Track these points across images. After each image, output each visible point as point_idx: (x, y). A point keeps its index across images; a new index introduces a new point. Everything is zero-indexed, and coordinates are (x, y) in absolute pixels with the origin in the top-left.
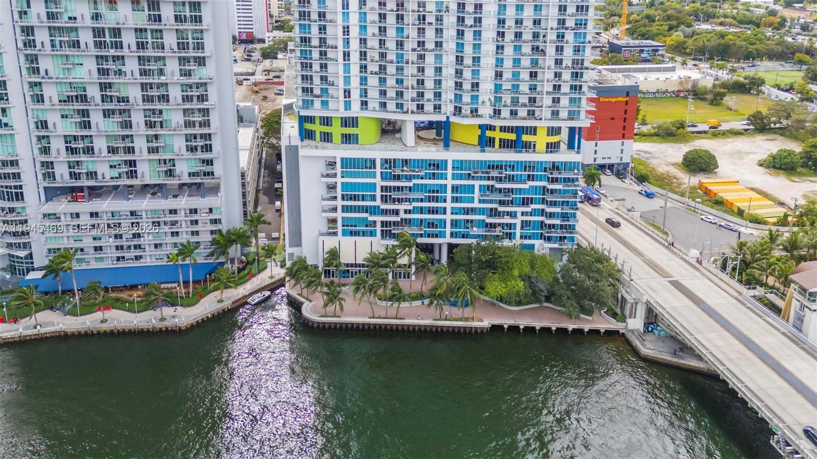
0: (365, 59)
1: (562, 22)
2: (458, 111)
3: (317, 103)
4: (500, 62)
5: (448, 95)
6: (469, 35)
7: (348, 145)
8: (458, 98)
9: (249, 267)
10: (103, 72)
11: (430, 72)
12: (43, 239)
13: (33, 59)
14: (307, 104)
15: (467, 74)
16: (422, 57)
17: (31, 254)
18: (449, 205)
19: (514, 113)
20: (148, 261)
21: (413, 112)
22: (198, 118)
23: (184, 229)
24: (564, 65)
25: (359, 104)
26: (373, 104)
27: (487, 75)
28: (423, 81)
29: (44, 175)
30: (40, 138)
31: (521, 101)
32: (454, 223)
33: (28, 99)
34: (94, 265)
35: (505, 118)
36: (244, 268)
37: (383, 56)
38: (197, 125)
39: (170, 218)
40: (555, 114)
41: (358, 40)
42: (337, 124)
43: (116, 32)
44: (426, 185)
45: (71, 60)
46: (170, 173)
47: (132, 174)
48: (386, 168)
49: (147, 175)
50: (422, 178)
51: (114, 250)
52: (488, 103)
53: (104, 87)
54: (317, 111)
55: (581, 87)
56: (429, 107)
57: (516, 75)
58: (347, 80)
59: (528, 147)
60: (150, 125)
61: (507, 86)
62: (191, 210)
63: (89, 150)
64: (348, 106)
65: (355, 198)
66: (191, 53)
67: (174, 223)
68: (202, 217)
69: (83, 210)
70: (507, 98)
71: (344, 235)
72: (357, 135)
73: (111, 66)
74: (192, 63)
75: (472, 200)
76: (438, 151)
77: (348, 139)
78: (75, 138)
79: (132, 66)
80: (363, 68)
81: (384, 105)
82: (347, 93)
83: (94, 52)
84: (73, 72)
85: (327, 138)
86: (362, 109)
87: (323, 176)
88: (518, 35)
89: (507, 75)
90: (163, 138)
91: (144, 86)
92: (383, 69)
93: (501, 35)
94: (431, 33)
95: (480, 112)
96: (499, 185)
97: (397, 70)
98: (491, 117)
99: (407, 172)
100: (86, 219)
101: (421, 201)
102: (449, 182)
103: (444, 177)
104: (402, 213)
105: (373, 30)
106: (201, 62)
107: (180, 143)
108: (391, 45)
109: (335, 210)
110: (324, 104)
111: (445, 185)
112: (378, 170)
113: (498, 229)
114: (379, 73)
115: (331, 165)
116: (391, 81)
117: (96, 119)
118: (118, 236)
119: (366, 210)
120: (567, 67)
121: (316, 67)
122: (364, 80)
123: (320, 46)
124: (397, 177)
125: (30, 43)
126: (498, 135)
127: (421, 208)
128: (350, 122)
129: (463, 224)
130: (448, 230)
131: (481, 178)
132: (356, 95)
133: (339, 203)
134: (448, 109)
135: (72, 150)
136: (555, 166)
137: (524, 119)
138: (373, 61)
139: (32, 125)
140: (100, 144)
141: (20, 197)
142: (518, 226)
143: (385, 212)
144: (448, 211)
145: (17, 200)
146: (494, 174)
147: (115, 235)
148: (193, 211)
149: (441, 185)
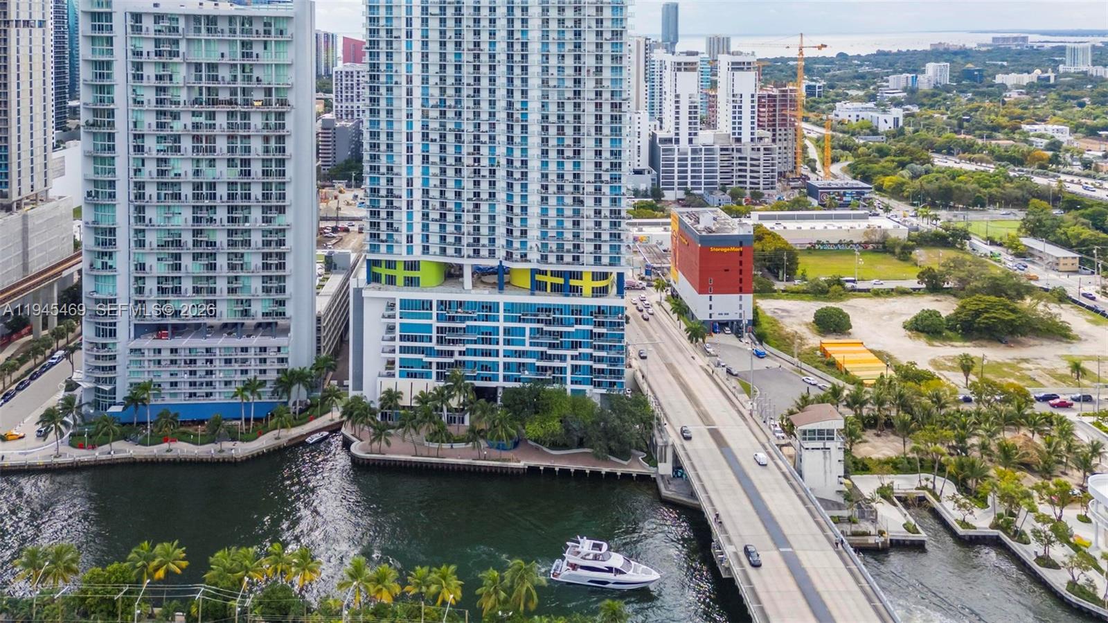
0: (427, 208)
1: (598, 177)
2: (509, 256)
3: (383, 248)
4: (544, 212)
5: (501, 241)
6: (517, 188)
7: (411, 288)
8: (510, 243)
9: (311, 409)
11: (484, 220)
12: (127, 374)
13: (140, 209)
14: (374, 249)
15: (517, 222)
16: (477, 206)
17: (115, 388)
19: (560, 258)
20: (216, 399)
21: (469, 257)
22: (274, 261)
23: (253, 366)
24: (603, 215)
25: (421, 249)
26: (435, 249)
27: (534, 222)
28: (479, 227)
30: (137, 279)
31: (566, 247)
32: (507, 366)
33: (132, 244)
34: (169, 400)
35: (551, 263)
36: (306, 410)
37: (443, 205)
38: (274, 267)
39: (241, 356)
40: (598, 260)
41: (421, 191)
42: (400, 267)
43: (212, 185)
44: (479, 326)
45: (172, 210)
46: (246, 313)
48: (442, 310)
49: (225, 314)
50: (475, 320)
51: (187, 386)
52: (536, 249)
53: (196, 233)
54: (382, 255)
56: (484, 252)
57: (560, 223)
58: (410, 226)
59: (576, 291)
60: (232, 267)
61: (552, 233)
62: (261, 348)
63: (177, 290)
64: (410, 250)
65: (414, 339)
66: (274, 203)
67: (244, 361)
68: (271, 355)
69: (165, 346)
70: (553, 245)
71: (401, 376)
72: (419, 278)
73: (204, 214)
74: (274, 211)
75: (523, 343)
76: (492, 293)
77: (411, 282)
78: (166, 278)
79: (222, 214)
80: (425, 216)
81: (443, 251)
82: (410, 239)
83: (192, 202)
84: (172, 220)
85: (391, 280)
86: (423, 253)
87: (384, 317)
88: (560, 188)
89: (552, 223)
90: (242, 279)
91: (231, 232)
92: (443, 216)
93: (545, 188)
94: (484, 185)
95: (529, 257)
96: (546, 328)
97: (456, 218)
98: (538, 261)
99: (461, 313)
100: (166, 355)
101: (475, 342)
102: (502, 324)
103: (496, 319)
104: (456, 354)
105: (434, 181)
106: (281, 210)
107: (257, 285)
108: (450, 195)
109: (394, 351)
110: (390, 248)
111: (498, 328)
112: (434, 311)
113: (549, 373)
114: (440, 220)
115: (391, 306)
116: (450, 228)
117: (186, 261)
118: (193, 373)
119: (422, 351)
120: (605, 217)
121: (383, 215)
122: (425, 227)
123: (387, 196)
124: (452, 319)
125: (140, 196)
126: (549, 279)
127: (475, 350)
128: (413, 266)
129: (515, 367)
130: (501, 373)
131: (531, 321)
132: (418, 240)
133: (398, 344)
134: (501, 253)
135: (162, 290)
136: (600, 310)
137: (568, 264)
138: (434, 209)
139: (133, 268)
140: (187, 285)
141: (113, 334)
142: (569, 370)
143: (441, 353)
144: (501, 354)
145: (110, 336)
146: (542, 316)
147: (190, 371)
148: (263, 349)
149: (494, 327)
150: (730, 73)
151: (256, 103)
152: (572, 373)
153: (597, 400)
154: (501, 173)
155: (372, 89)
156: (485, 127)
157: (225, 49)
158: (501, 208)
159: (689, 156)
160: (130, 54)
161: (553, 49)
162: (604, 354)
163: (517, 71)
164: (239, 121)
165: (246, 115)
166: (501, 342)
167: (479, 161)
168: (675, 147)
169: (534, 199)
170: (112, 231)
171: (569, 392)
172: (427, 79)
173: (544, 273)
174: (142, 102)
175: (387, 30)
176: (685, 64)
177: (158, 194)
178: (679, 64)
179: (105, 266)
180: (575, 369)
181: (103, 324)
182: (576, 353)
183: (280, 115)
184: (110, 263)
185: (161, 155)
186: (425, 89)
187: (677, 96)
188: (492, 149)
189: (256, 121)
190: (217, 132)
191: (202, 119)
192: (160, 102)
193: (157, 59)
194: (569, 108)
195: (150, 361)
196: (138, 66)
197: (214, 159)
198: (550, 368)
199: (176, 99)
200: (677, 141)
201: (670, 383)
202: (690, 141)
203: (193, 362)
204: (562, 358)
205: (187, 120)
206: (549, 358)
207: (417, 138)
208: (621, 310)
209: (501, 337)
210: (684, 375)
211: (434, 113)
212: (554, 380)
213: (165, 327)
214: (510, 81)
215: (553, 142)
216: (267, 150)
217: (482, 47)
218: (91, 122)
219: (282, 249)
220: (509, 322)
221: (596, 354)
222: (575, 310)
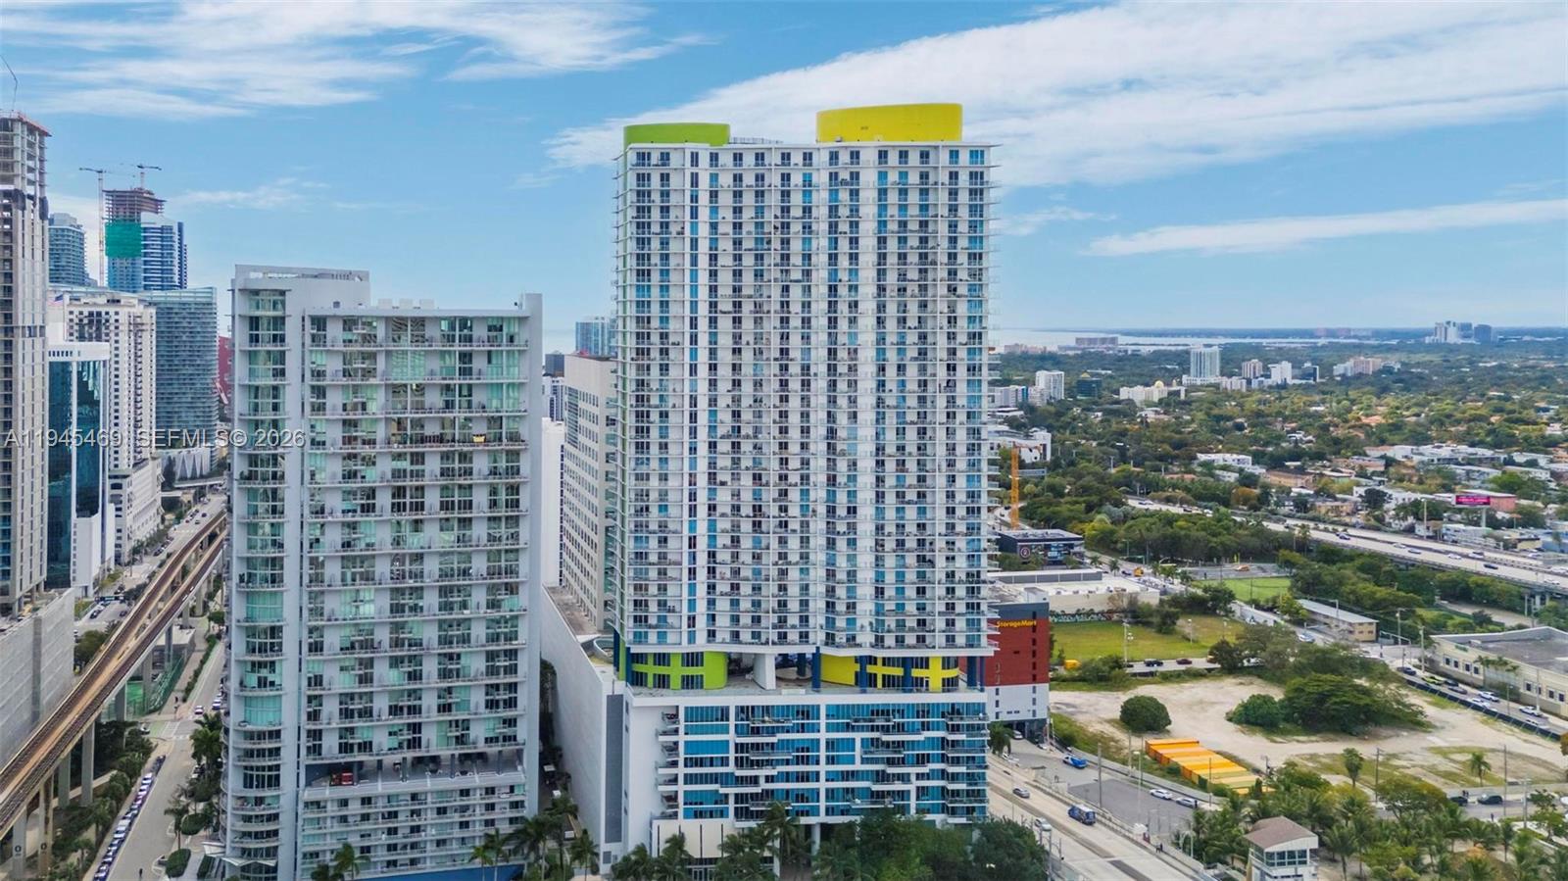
0: (714, 578)
1: (951, 527)
2: (830, 640)
3: (653, 637)
4: (880, 576)
5: (818, 620)
6: (841, 544)
7: (691, 691)
8: (830, 622)
10: (397, 609)
11: (794, 591)
13: (317, 597)
14: (639, 637)
15: (841, 592)
16: (784, 572)
17: (276, 865)
18: (823, 768)
19: (900, 641)
20: (427, 867)
21: (774, 643)
22: (502, 663)
23: (478, 816)
24: (957, 579)
25: (705, 634)
26: (723, 634)
27: (865, 591)
28: (785, 602)
29: (309, 748)
30: (310, 699)
31: (908, 624)
32: (831, 794)
33: (305, 648)
35: (889, 648)
37: (736, 572)
38: (502, 671)
39: (459, 802)
40: (950, 640)
41: (706, 554)
42: (676, 662)
43: (418, 558)
44: (793, 740)
46: (461, 739)
47: (415, 743)
48: (742, 720)
49: (432, 743)
50: (788, 732)
51: (384, 851)
52: (868, 628)
53: (397, 627)
54: (651, 647)
55: (979, 605)
56: (793, 636)
57: (900, 591)
59: (920, 684)
60: (444, 674)
61: (890, 606)
62: (487, 789)
64: (692, 639)
65: (700, 763)
67: (464, 809)
68: (503, 798)
69: (352, 794)
70: (891, 622)
71: (686, 817)
72: (702, 676)
73: (408, 601)
75: (851, 760)
76: (807, 693)
77: (690, 683)
78: (351, 696)
79: (431, 599)
80: (712, 588)
81: (736, 635)
82: (692, 621)
83: (390, 584)
85: (662, 682)
86: (709, 641)
87: (658, 733)
88: (900, 543)
89: (890, 592)
90: (458, 691)
91: (444, 625)
92: (735, 588)
93: (880, 543)
94: (794, 543)
95: (858, 640)
96: (886, 738)
97: (754, 589)
98: (871, 645)
99: (767, 722)
100: (354, 808)
101: (787, 762)
103: (815, 728)
104: (762, 781)
105: (723, 540)
106: (513, 589)
107: (478, 698)
108: (746, 557)
109: (675, 782)
110: (662, 637)
111: (818, 740)
112: (732, 722)
113: (888, 799)
114: (731, 594)
115: (673, 718)
116: (745, 605)
117: (381, 669)
118: (392, 831)
119: (714, 778)
120: (960, 581)
121: (653, 590)
122: (712, 603)
123: (659, 563)
124: (756, 731)
125: (317, 579)
126: (881, 670)
127: (788, 773)
128: (694, 659)
129: (842, 795)
130: (823, 803)
131: (862, 729)
132: (701, 623)
133: (681, 771)
134: (818, 637)
135: (347, 714)
136: (954, 710)
137: (909, 647)
138: (723, 579)
139: (305, 683)
140: (381, 704)
141: (274, 782)
142: (913, 795)
143: (740, 780)
144: (823, 777)
145: (270, 785)
146: (880, 722)
147: (389, 829)
148: (490, 791)
149: (812, 740)
151: (476, 439)
152: (918, 798)
154: (818, 525)
155: (639, 415)
156: (794, 463)
157: (435, 364)
158: (818, 573)
160: (308, 375)
161: (892, 356)
162: (960, 769)
163: (842, 386)
164: (457, 465)
165: (465, 457)
166: (823, 760)
167: (786, 511)
169: (865, 560)
170: (275, 631)
172: (715, 400)
173: (873, 662)
174: (324, 443)
175: (661, 334)
177: (343, 575)
179: (263, 683)
180: (922, 792)
181: (258, 768)
182: (922, 770)
183: (513, 455)
184: (271, 678)
185: (349, 518)
186: (713, 414)
188: (805, 493)
189: (481, 464)
190: (426, 482)
191: (405, 465)
192: (349, 440)
193: (344, 381)
194: (911, 434)
195: (333, 817)
196: (320, 391)
197: (421, 521)
198: (888, 792)
199: (371, 436)
203: (393, 815)
205: (386, 466)
206: (888, 778)
207: (702, 481)
208: (982, 707)
209: (823, 753)
211: (724, 446)
212: (895, 810)
213: (348, 767)
214: (832, 401)
215: (890, 481)
216: (493, 504)
217: (791, 355)
218: (246, 473)
219: (514, 645)
220: (833, 731)
221: (951, 770)
222: (923, 711)
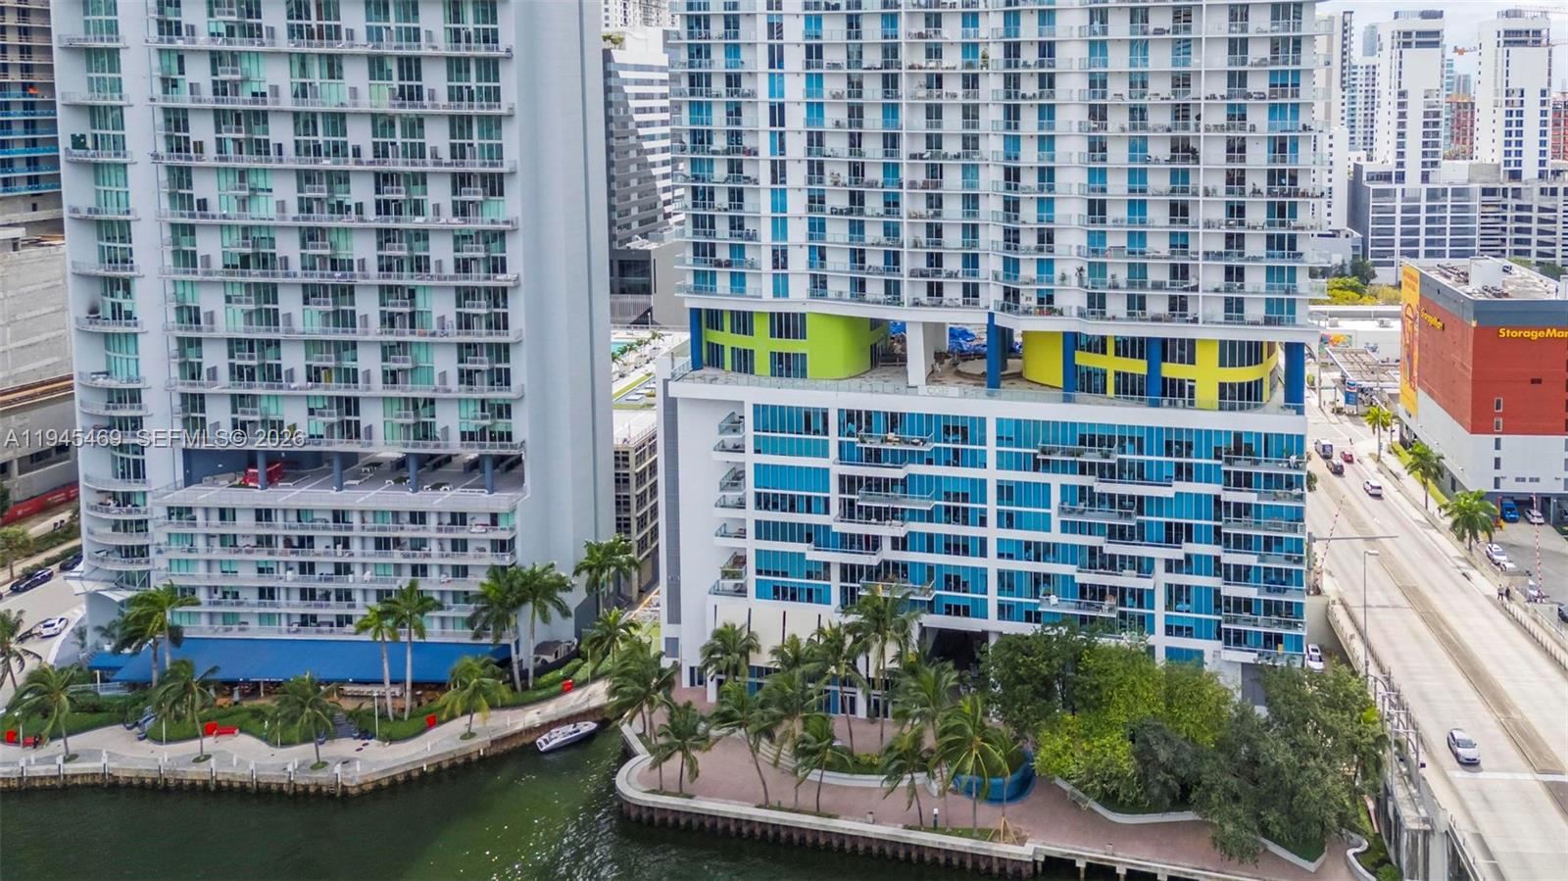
0: (821, 181)
2: (1011, 300)
3: (723, 282)
5: (992, 263)
7: (785, 380)
8: (1011, 267)
11: (953, 208)
12: (164, 564)
14: (704, 282)
15: (1028, 209)
16: (935, 172)
19: (1136, 305)
21: (917, 304)
22: (481, 308)
23: (438, 559)
25: (807, 283)
26: (839, 286)
27: (1070, 208)
28: (939, 229)
29: (186, 422)
31: (1152, 274)
32: (1005, 582)
34: (256, 631)
35: (1114, 318)
37: (857, 172)
39: (409, 532)
40: (1234, 308)
41: (804, 137)
42: (762, 329)
45: (250, 180)
46: (424, 431)
48: (850, 435)
49: (379, 432)
50: (928, 461)
51: (296, 598)
52: (1075, 281)
54: (722, 298)
56: (953, 291)
57: (1138, 213)
58: (780, 226)
59: (1178, 393)
60: (390, 321)
61: (1117, 237)
62: (453, 515)
64: (781, 288)
66: (475, 166)
67: (419, 544)
68: (476, 534)
69: (246, 502)
70: (1119, 269)
71: (760, 594)
72: (804, 356)
74: (475, 188)
75: (1044, 524)
76: (974, 397)
77: (786, 366)
79: (362, 193)
80: (816, 201)
81: (859, 286)
82: (780, 258)
84: (252, 205)
85: (744, 362)
86: (814, 295)
87: (719, 448)
88: (1138, 115)
89: (1116, 211)
90: (414, 350)
91: (384, 238)
92: (856, 199)
93: (1099, 114)
95: (1059, 302)
96: (1102, 488)
98: (1081, 314)
99: (893, 443)
100: (245, 525)
101: (929, 517)
102: (992, 475)
103: (978, 461)
104: (887, 545)
105: (835, 114)
106: (494, 185)
107: (446, 363)
108: (872, 144)
109: (741, 534)
110: (738, 280)
111: (983, 482)
112: (833, 438)
113: (1110, 602)
114: (850, 212)
115: (734, 424)
116: (874, 233)
117: (289, 303)
118: (306, 568)
119: (808, 534)
120: (1256, 192)
122: (817, 228)
124: (875, 457)
125: (181, 147)
126: (1111, 364)
127: (930, 537)
128: (787, 325)
129: (1027, 585)
130: (993, 598)
131: (1064, 468)
132: (799, 261)
133: (752, 515)
134: (992, 295)
136: (1240, 445)
137: (1156, 319)
138: (835, 183)
139: (173, 318)
140: (293, 360)
141: (140, 471)
142: (1160, 598)
143: (849, 542)
144: (992, 548)
145: (135, 476)
146: (1092, 457)
147: (302, 565)
148: (459, 519)
149: (973, 481)
150: (1503, 50)
152: (1168, 607)
153: (1231, 681)
154: (991, 86)
158: (991, 178)
159: (1423, 204)
162: (1250, 560)
166: (992, 518)
167: (938, 56)
168: (1399, 187)
169: (1071, 149)
171: (1160, 657)
173: (1098, 345)
176: (1419, 34)
178: (1408, 34)
180: (1177, 595)
181: (122, 448)
182: (1177, 554)
184: (127, 305)
187: (1402, 94)
188: (970, 21)
195: (210, 536)
197: (338, 58)
198: (1113, 589)
200: (1401, 177)
201: (1417, 637)
202: (1425, 178)
203: (306, 542)
204: (1143, 567)
206: (1112, 564)
208: (1293, 445)
209: (992, 507)
210: (1451, 619)
212: (1124, 622)
213: (251, 458)
216: (456, 37)
219: (500, 280)
220: (1009, 468)
221: (1231, 559)
222: (1176, 443)
